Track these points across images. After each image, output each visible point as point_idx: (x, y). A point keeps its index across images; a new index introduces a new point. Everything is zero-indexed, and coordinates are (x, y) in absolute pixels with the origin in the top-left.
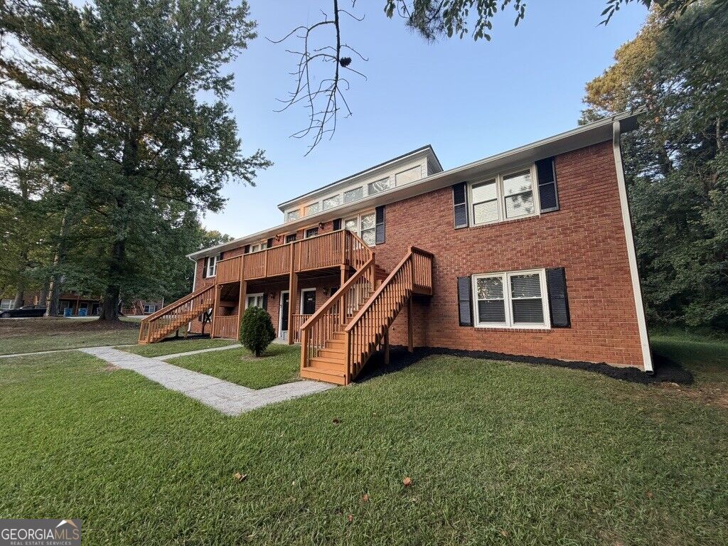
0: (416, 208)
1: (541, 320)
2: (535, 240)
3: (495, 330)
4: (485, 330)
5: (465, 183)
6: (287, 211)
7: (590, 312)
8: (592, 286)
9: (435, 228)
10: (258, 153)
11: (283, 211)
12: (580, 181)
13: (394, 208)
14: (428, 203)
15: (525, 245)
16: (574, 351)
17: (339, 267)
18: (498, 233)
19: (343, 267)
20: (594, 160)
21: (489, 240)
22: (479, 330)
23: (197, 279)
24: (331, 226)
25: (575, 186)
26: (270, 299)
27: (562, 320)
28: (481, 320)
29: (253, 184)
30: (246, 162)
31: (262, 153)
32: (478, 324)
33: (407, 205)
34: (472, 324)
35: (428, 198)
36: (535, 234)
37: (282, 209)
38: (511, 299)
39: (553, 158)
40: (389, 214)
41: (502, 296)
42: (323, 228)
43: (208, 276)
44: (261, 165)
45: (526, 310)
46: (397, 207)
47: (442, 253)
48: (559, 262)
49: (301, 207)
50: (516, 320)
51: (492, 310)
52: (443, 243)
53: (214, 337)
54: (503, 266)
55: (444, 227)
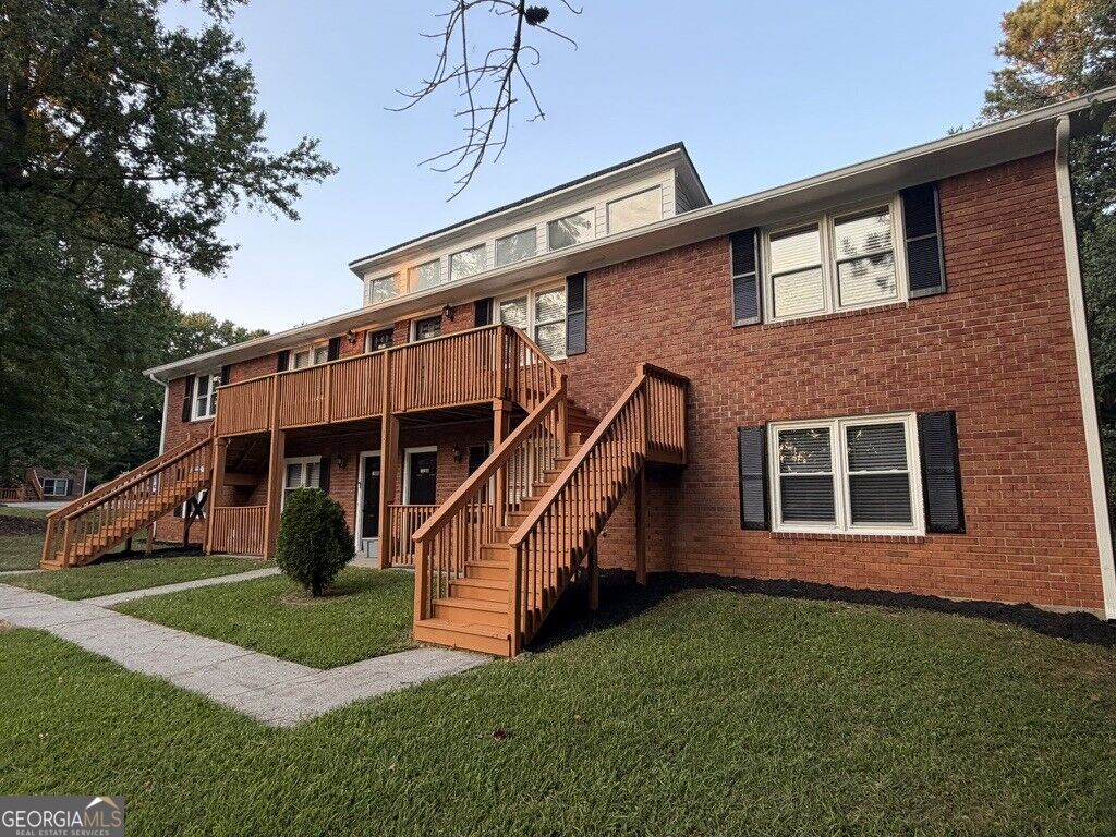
0: (652, 280)
1: (907, 518)
2: (896, 353)
3: (815, 538)
4: (795, 538)
5: (756, 230)
6: (369, 277)
7: (1003, 503)
8: (1008, 449)
9: (694, 323)
10: (303, 145)
11: (362, 277)
12: (990, 234)
13: (605, 279)
14: (678, 270)
15: (874, 364)
16: (970, 581)
17: (491, 404)
18: (821, 338)
19: (498, 406)
20: (1018, 193)
21: (804, 351)
22: (781, 537)
23: (170, 424)
24: (471, 315)
25: (977, 245)
26: (335, 469)
27: (947, 519)
28: (786, 517)
29: (294, 216)
30: (277, 165)
31: (312, 145)
32: (779, 526)
33: (633, 273)
34: (767, 526)
35: (678, 261)
36: (897, 341)
37: (360, 271)
38: (847, 473)
39: (936, 184)
40: (595, 292)
41: (829, 469)
42: (452, 319)
43: (194, 417)
44: (310, 172)
45: (876, 497)
46: (613, 278)
47: (706, 377)
48: (943, 399)
49: (402, 268)
50: (857, 516)
51: (809, 497)
52: (710, 354)
53: (212, 553)
54: (832, 405)
55: (711, 323)
